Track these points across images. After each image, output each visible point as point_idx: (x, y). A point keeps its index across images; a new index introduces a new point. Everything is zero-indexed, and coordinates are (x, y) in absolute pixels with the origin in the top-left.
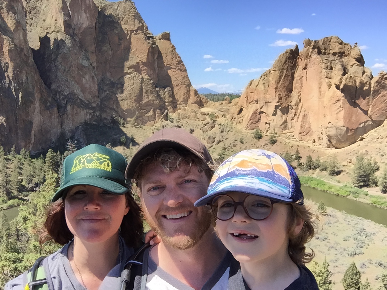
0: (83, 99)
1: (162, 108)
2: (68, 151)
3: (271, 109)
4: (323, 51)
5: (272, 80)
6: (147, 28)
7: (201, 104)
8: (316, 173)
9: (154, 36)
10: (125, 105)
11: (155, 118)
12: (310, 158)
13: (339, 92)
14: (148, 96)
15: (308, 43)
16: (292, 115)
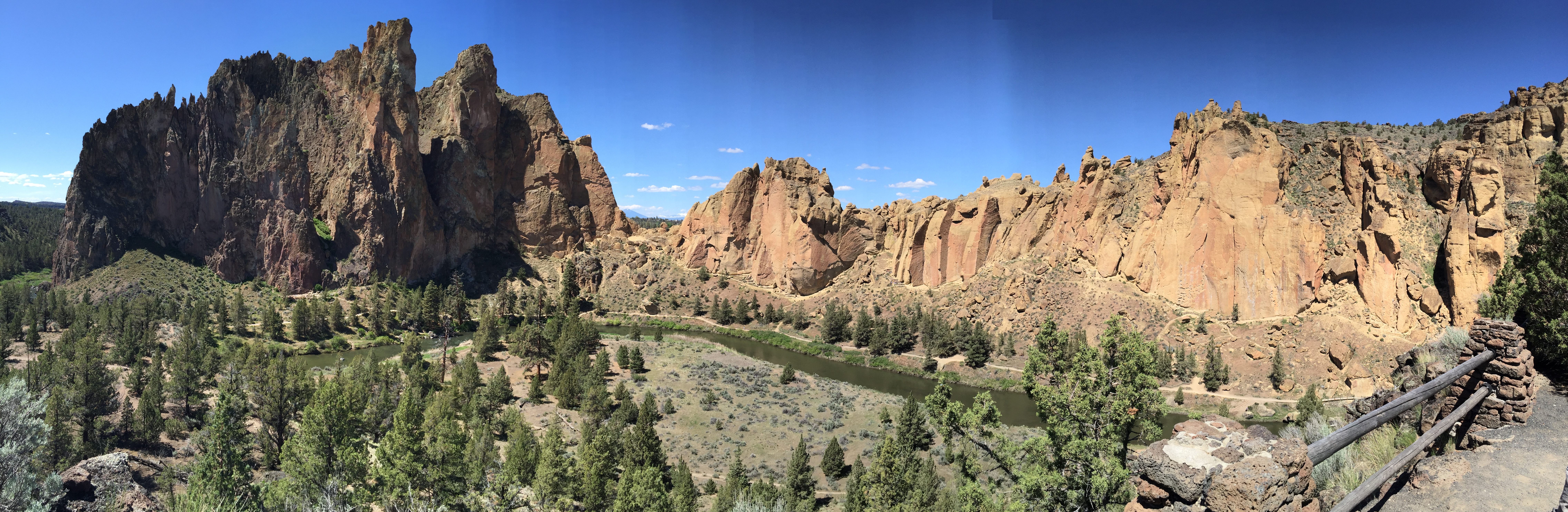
0: (476, 219)
1: (576, 234)
2: (453, 284)
3: (722, 242)
4: (788, 174)
5: (726, 204)
6: (561, 130)
7: (628, 231)
8: (778, 326)
9: (571, 139)
10: (528, 228)
11: (565, 248)
12: (770, 307)
13: (805, 226)
14: (558, 217)
15: (771, 163)
16: (749, 251)
